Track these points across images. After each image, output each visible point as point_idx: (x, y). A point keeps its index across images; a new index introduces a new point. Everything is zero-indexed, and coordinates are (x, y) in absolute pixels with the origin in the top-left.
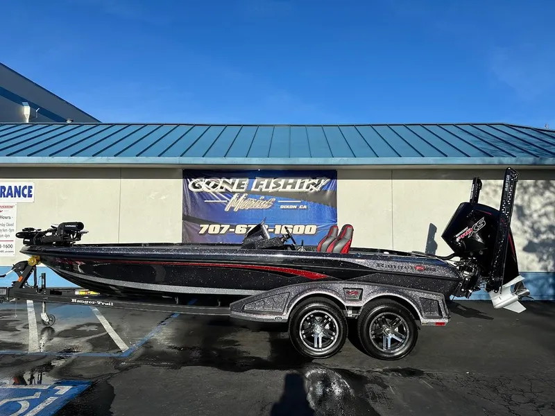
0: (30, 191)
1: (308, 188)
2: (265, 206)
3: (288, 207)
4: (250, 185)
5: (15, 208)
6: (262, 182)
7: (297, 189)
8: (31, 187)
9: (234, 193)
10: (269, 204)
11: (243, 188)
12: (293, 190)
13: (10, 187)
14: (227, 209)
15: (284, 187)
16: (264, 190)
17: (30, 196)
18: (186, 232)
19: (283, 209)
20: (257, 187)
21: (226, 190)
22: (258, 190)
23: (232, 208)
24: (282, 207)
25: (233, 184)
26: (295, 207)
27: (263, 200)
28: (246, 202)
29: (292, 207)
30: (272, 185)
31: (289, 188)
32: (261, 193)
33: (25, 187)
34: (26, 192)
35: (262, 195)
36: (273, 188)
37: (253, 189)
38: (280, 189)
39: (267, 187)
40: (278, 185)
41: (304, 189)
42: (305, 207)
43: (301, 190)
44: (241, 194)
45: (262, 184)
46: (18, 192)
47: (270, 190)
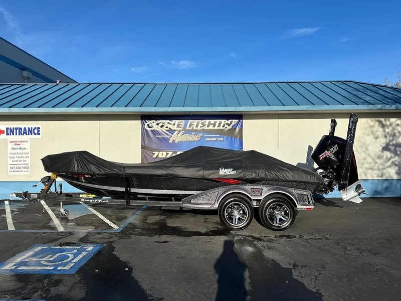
0: (38, 131)
1: (223, 127)
2: (196, 139)
3: (210, 139)
4: (185, 125)
5: (29, 142)
6: (193, 123)
7: (216, 128)
8: (39, 128)
9: (175, 130)
10: (198, 138)
11: (181, 127)
12: (214, 128)
13: (25, 128)
14: (170, 141)
15: (208, 126)
16: (195, 128)
17: (39, 134)
18: (144, 157)
19: (208, 141)
20: (190, 126)
21: (170, 128)
22: (191, 128)
23: (174, 141)
24: (207, 139)
25: (174, 124)
26: (216, 139)
27: (195, 135)
28: (183, 136)
29: (213, 139)
30: (200, 125)
31: (211, 127)
32: (193, 130)
33: (35, 128)
34: (36, 131)
35: (193, 132)
36: (201, 127)
37: (187, 128)
38: (206, 128)
39: (197, 126)
40: (204, 125)
41: (221, 127)
42: (222, 139)
43: (219, 128)
44: (180, 131)
45: (194, 125)
46: (31, 131)
47: (199, 128)
